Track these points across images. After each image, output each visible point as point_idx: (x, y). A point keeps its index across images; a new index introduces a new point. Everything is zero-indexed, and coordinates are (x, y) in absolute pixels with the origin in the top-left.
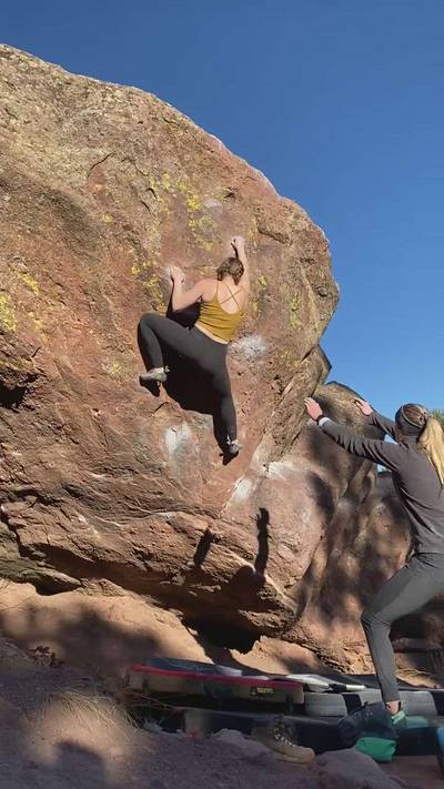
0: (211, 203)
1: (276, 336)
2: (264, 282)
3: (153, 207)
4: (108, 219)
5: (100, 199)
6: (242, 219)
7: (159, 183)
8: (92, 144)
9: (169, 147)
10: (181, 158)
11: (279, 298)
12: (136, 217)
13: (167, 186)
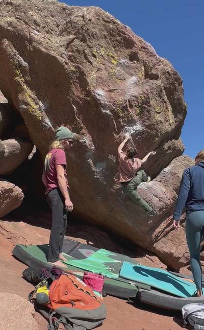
0: (122, 61)
1: (147, 124)
2: (143, 98)
3: (95, 63)
4: (73, 69)
5: (70, 60)
6: (137, 68)
7: (98, 51)
8: (69, 33)
9: (106, 33)
10: (110, 39)
11: (150, 106)
12: (86, 68)
13: (103, 53)
